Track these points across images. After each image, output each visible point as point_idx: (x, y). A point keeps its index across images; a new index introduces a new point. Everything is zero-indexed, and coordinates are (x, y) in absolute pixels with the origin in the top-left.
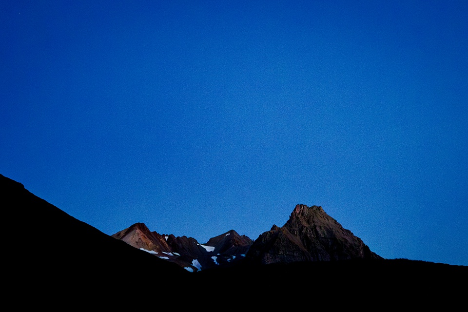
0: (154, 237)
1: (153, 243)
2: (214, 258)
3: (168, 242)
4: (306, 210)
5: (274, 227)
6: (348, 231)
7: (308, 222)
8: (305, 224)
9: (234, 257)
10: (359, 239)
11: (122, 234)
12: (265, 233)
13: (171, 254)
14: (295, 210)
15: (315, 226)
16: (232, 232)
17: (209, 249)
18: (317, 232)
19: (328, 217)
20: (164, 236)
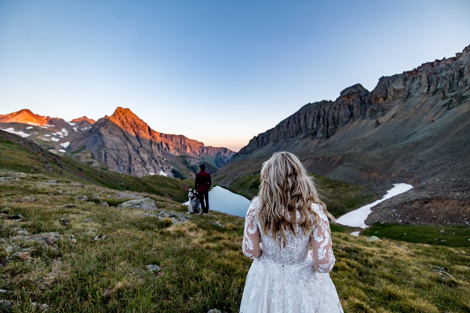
0: (37, 117)
1: (37, 119)
2: (75, 129)
3: (46, 119)
4: (122, 110)
5: (106, 116)
6: (141, 120)
7: (123, 115)
8: (121, 115)
9: (86, 128)
10: (146, 124)
11: (14, 114)
12: (101, 119)
13: (49, 126)
14: (117, 109)
15: (126, 117)
16: (85, 117)
17: (72, 124)
18: (127, 119)
19: (133, 114)
20: (43, 117)
